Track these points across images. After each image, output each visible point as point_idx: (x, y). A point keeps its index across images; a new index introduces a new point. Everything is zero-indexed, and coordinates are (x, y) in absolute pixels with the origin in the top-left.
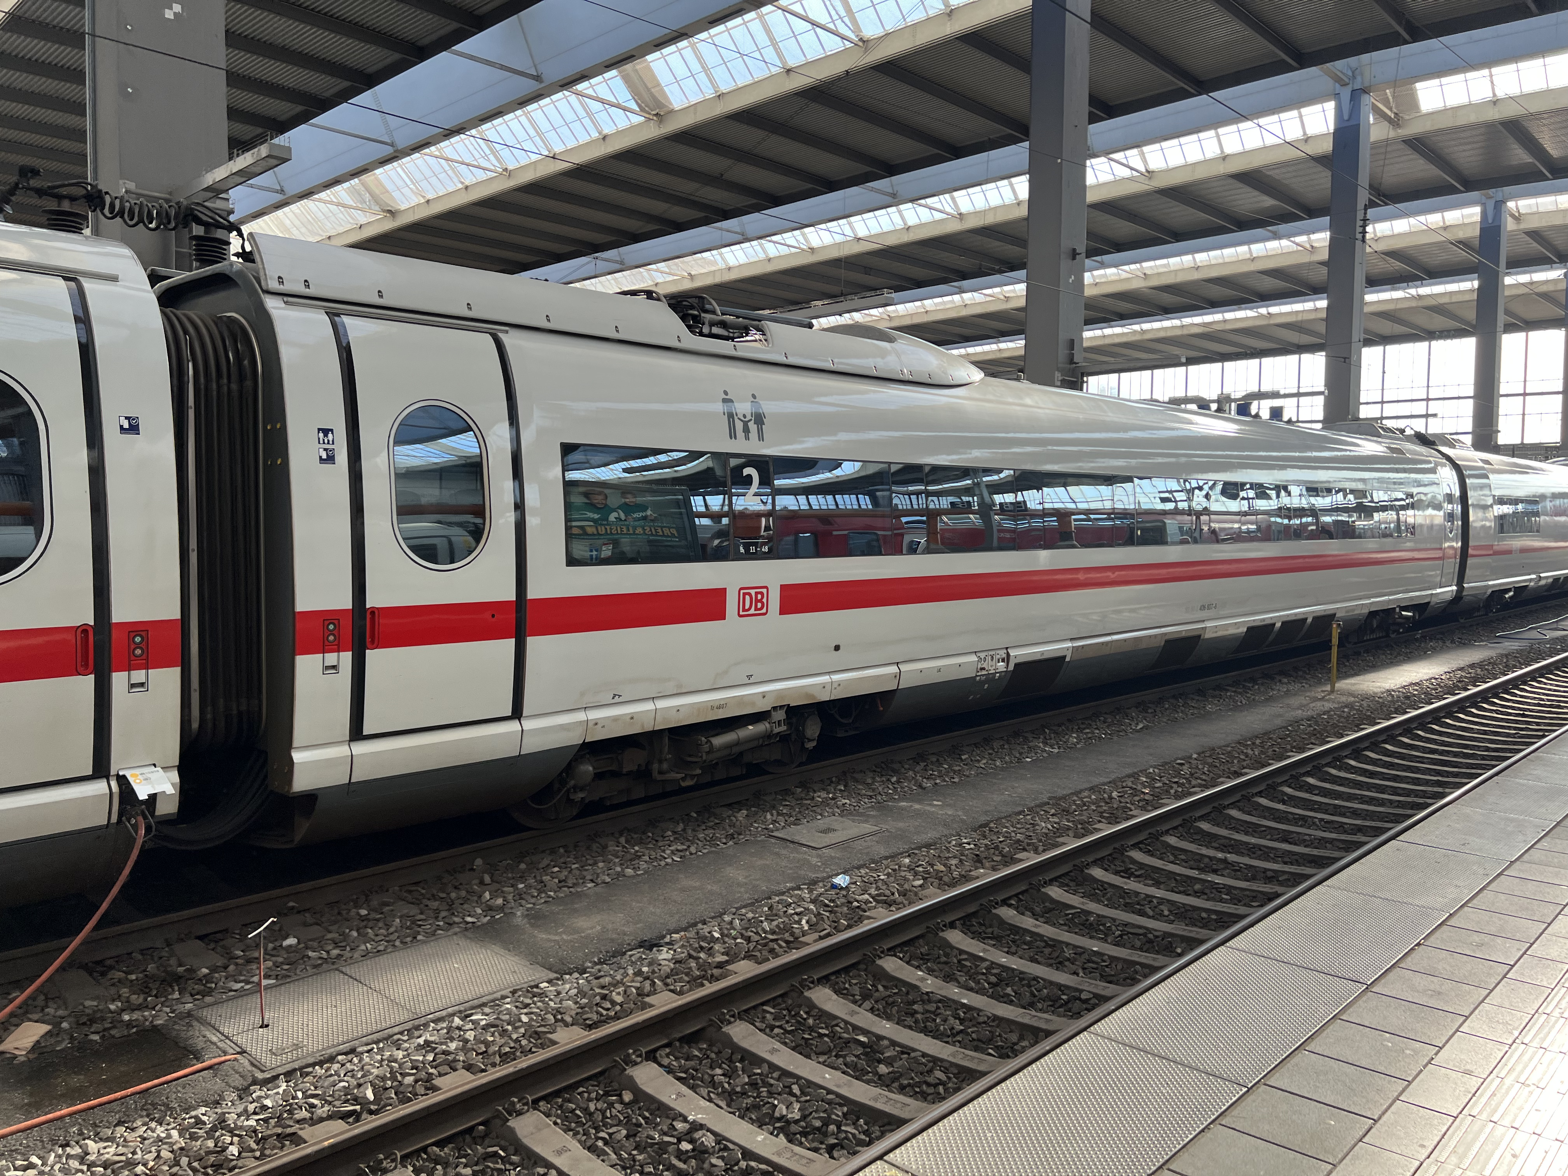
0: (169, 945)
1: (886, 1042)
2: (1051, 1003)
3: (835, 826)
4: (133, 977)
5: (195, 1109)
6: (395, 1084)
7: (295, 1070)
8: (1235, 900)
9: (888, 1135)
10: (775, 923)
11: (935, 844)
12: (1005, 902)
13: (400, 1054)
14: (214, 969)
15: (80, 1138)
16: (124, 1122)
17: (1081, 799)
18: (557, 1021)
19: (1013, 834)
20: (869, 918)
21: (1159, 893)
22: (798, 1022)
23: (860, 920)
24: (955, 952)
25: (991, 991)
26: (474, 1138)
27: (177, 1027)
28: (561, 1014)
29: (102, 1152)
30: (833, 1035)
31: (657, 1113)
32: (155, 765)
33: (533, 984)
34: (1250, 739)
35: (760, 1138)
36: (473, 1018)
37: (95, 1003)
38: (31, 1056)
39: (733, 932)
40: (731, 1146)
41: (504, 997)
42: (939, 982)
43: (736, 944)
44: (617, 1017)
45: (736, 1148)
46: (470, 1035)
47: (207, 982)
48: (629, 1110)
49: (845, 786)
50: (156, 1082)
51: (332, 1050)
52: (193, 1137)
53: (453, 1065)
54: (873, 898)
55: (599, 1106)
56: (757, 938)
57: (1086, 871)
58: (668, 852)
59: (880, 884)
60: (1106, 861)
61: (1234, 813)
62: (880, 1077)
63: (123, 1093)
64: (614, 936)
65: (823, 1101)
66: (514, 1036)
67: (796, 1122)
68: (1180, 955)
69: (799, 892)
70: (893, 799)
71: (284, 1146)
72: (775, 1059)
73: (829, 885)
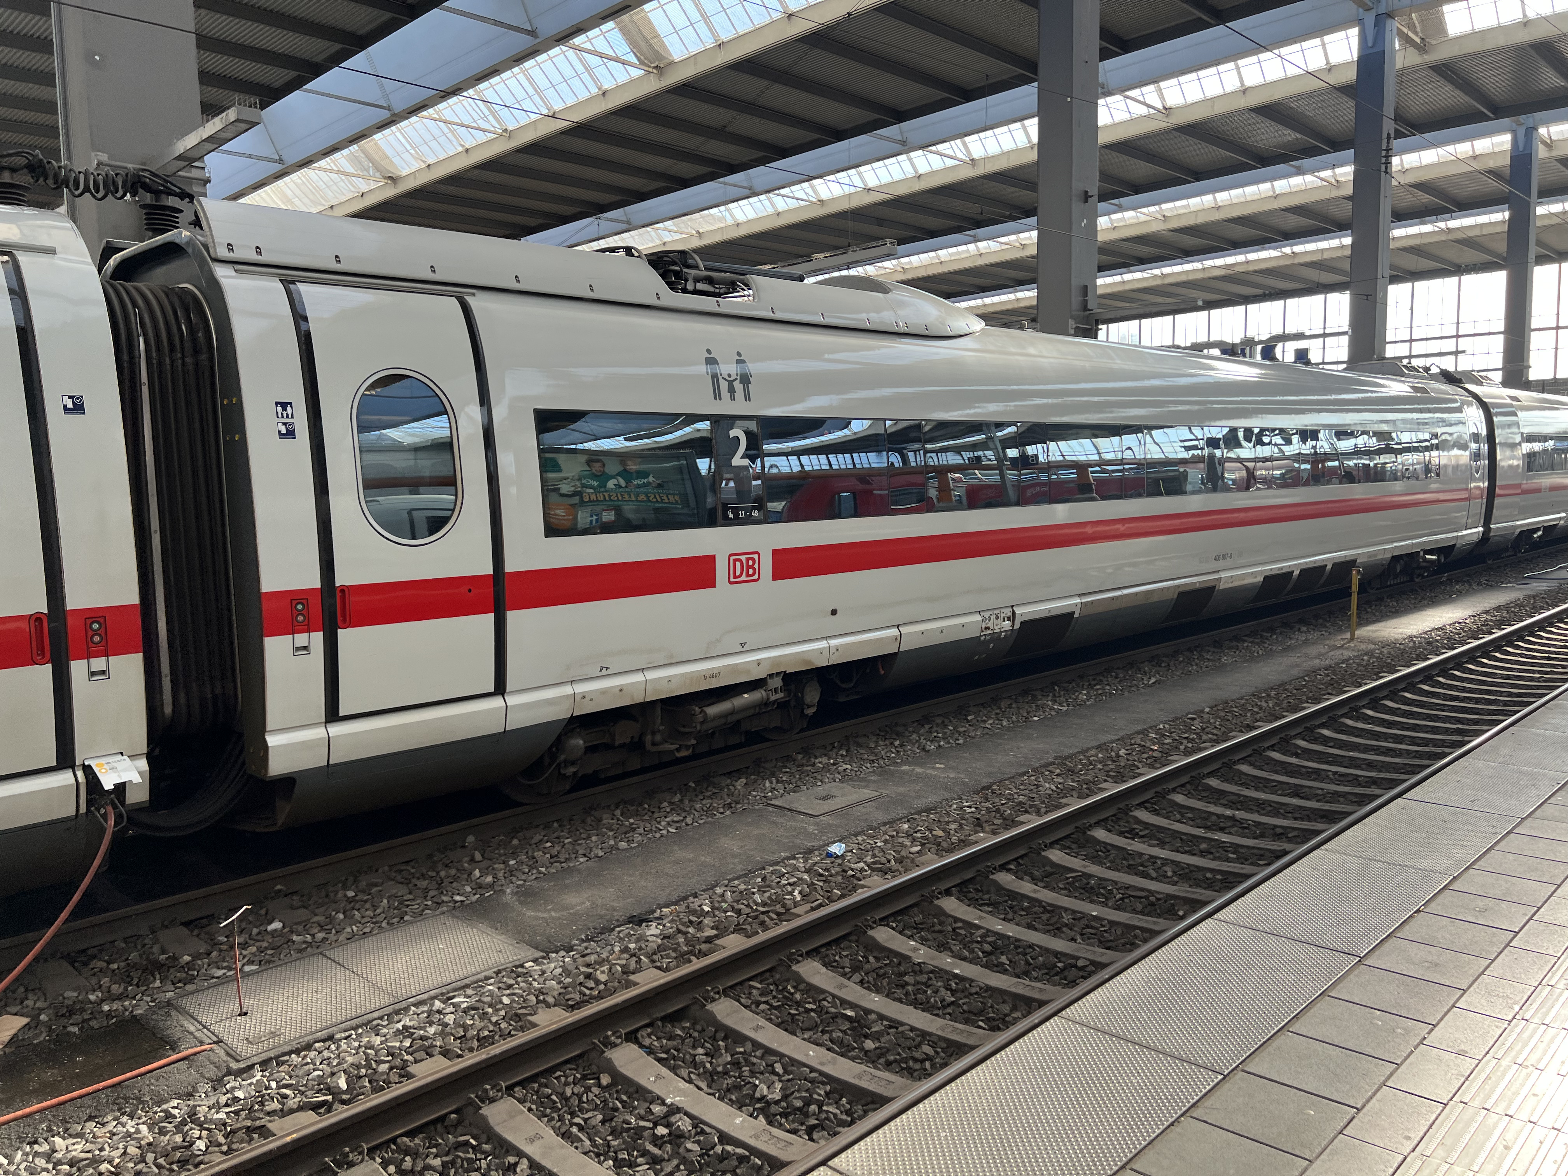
0: (153, 932)
1: (873, 1017)
2: (1046, 971)
3: (834, 792)
5: (167, 1101)
6: (370, 1071)
7: (271, 1059)
8: (1242, 859)
9: (870, 1114)
10: (767, 894)
11: (935, 808)
12: (1003, 867)
13: (377, 1040)
14: (196, 956)
15: (49, 1134)
16: (96, 1117)
17: (1088, 758)
18: (538, 1002)
19: (1016, 796)
20: (863, 887)
21: (1163, 853)
22: (785, 997)
23: (855, 889)
24: (950, 920)
25: (985, 960)
26: (446, 1127)
27: (155, 1017)
28: (543, 994)
29: (70, 1149)
30: (820, 1010)
31: (634, 1096)
32: (121, 754)
33: (517, 963)
34: (1265, 691)
35: (738, 1121)
36: (455, 1000)
37: (75, 994)
38: (7, 1051)
39: (724, 905)
40: (708, 1130)
41: (487, 978)
42: (932, 952)
43: (727, 917)
44: (600, 997)
45: (714, 1131)
46: (450, 1019)
47: (189, 969)
48: (607, 1095)
49: (847, 751)
50: (129, 1075)
51: (310, 1037)
52: (162, 1132)
53: (429, 1050)
54: (868, 866)
55: (576, 1091)
56: (747, 910)
57: (1089, 833)
58: (663, 823)
59: (876, 852)
60: (1110, 822)
61: (1244, 768)
62: (866, 1053)
63: (95, 1087)
64: (604, 912)
65: (805, 1079)
66: (494, 1019)
67: (777, 1102)
68: (1182, 918)
69: (794, 862)
70: (895, 764)
71: (252, 1139)
72: (760, 1037)
73: (824, 854)
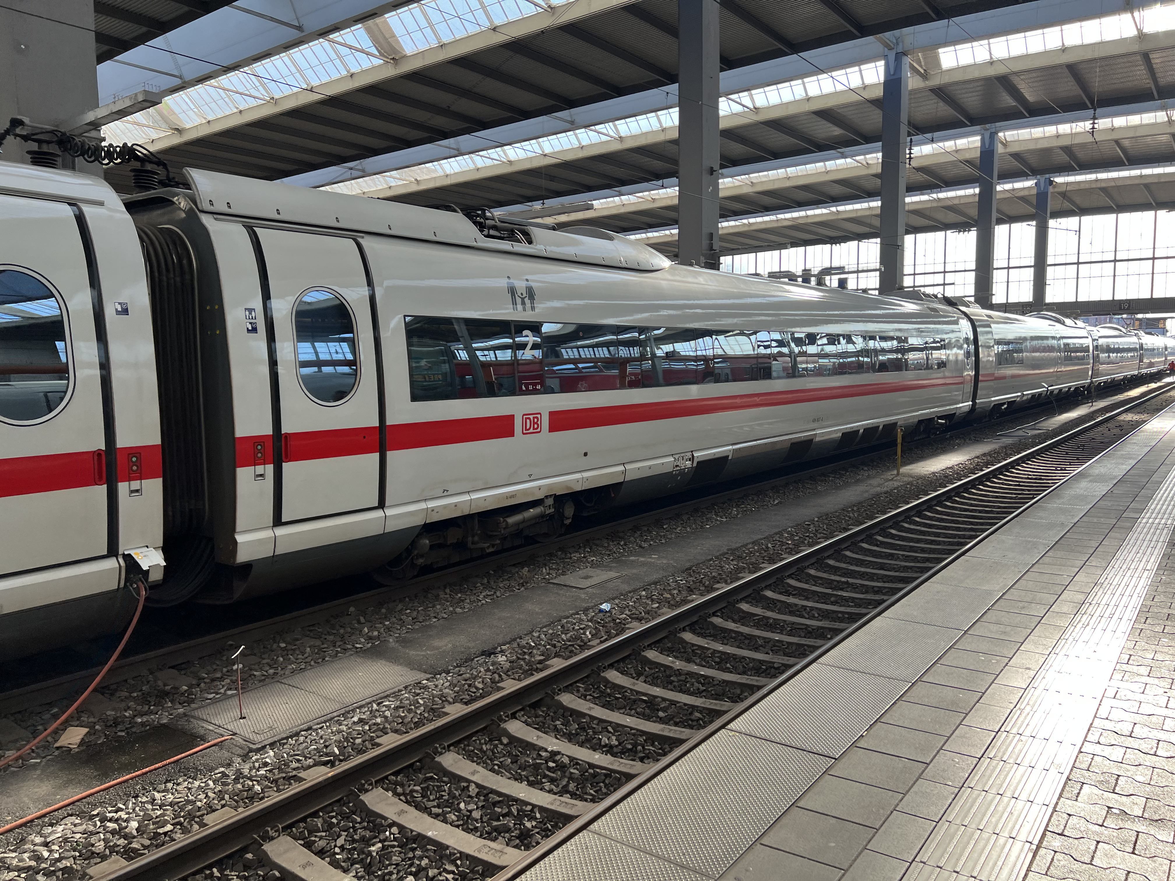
0: (152, 673)
1: (659, 699)
2: (757, 670)
3: (591, 574)
4: (135, 695)
5: (217, 769)
7: (275, 742)
8: (858, 606)
9: (676, 749)
10: (569, 635)
11: (659, 582)
12: (714, 614)
14: (191, 686)
16: (171, 780)
17: (748, 549)
18: (443, 701)
19: (709, 573)
20: (629, 628)
21: (809, 604)
22: (601, 691)
23: (623, 631)
24: (689, 645)
25: (717, 666)
26: (414, 770)
27: (180, 723)
28: (444, 697)
30: (625, 698)
31: (527, 748)
32: (147, 547)
33: (417, 681)
34: (850, 507)
35: (596, 757)
36: (384, 704)
37: (113, 713)
38: (82, 748)
39: (543, 642)
40: (580, 762)
41: (400, 691)
42: (683, 663)
43: (547, 649)
44: (482, 697)
45: (584, 764)
46: (388, 714)
47: (188, 695)
48: (509, 748)
49: (590, 549)
50: (183, 755)
52: (224, 784)
53: (384, 731)
54: (628, 616)
55: (488, 747)
56: (560, 645)
57: (762, 593)
58: (482, 596)
59: (630, 608)
60: (773, 587)
61: (848, 553)
62: (661, 718)
64: (462, 650)
65: (629, 734)
66: (419, 712)
67: (617, 746)
68: (831, 638)
69: (579, 616)
70: (623, 556)
71: (290, 784)
72: (593, 713)
73: (597, 611)
